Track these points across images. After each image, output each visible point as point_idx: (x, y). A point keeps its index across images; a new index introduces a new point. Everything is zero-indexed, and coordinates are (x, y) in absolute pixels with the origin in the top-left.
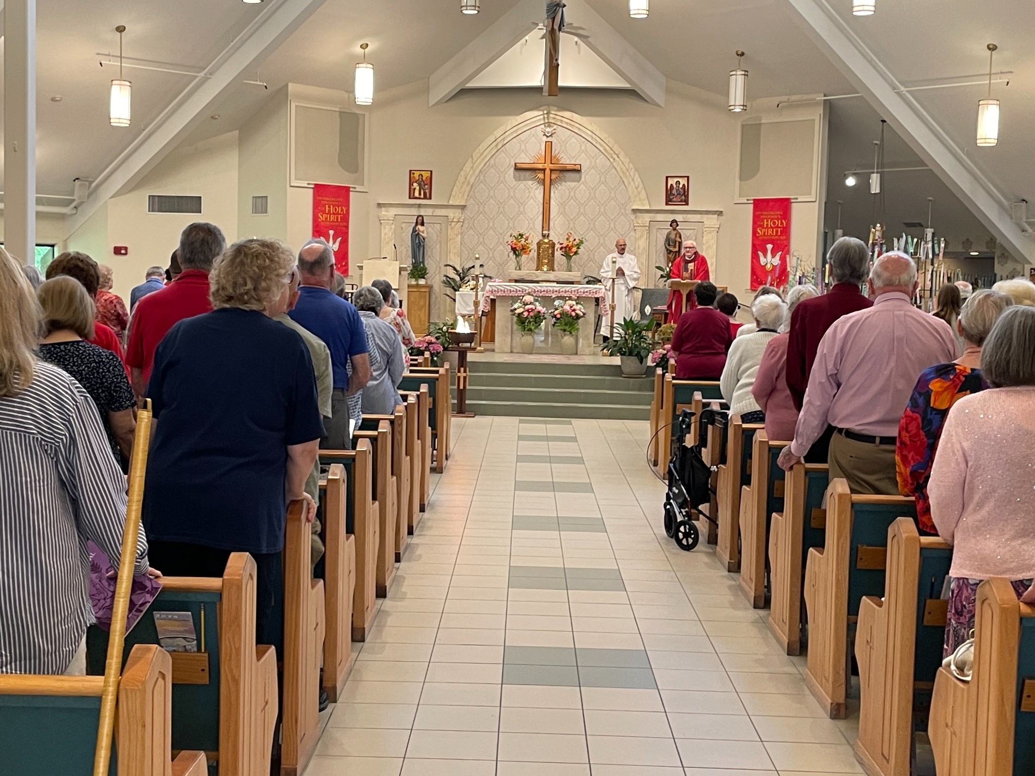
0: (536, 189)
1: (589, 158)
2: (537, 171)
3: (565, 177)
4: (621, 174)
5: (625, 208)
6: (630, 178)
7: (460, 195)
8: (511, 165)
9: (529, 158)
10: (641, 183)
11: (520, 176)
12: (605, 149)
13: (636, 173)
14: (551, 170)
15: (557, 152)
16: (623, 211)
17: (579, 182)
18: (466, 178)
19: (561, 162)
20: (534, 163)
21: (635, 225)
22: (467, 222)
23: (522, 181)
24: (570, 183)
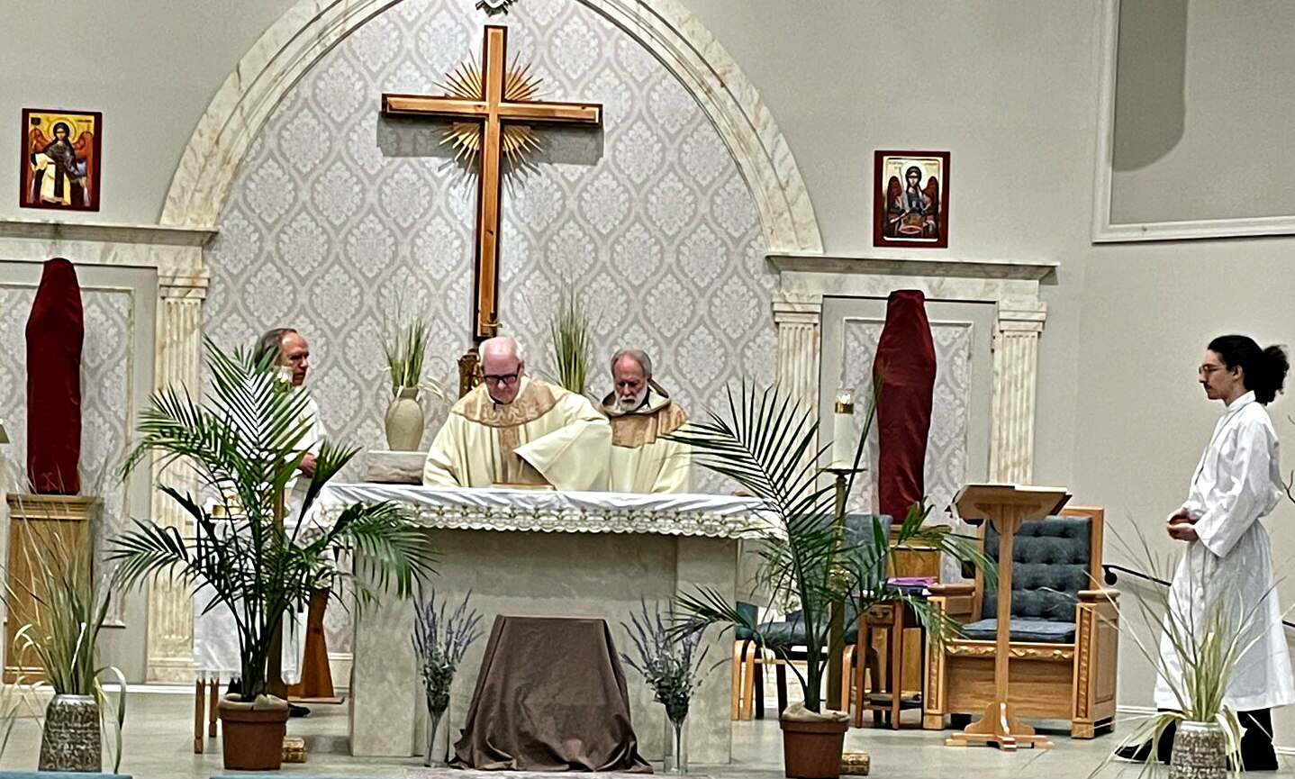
0: (450, 185)
1: (628, 88)
2: (457, 125)
3: (549, 144)
4: (732, 141)
5: (744, 254)
6: (762, 156)
7: (198, 195)
8: (369, 102)
9: (428, 80)
10: (795, 171)
11: (398, 141)
12: (680, 59)
13: (781, 136)
14: (505, 122)
15: (522, 64)
16: (736, 261)
17: (595, 164)
18: (217, 142)
19: (535, 97)
20: (446, 97)
21: (776, 307)
22: (220, 288)
23: (406, 155)
24: (566, 166)
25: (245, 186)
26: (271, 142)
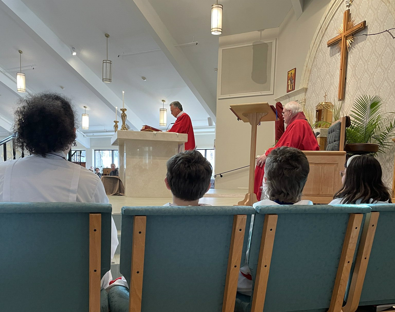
1: (373, 11)
2: (340, 42)
3: (357, 39)
7: (304, 80)
14: (346, 37)
15: (353, 18)
19: (354, 25)
20: (338, 36)
22: (307, 101)
23: (334, 55)
24: (360, 43)
25: (311, 76)
26: (315, 63)
